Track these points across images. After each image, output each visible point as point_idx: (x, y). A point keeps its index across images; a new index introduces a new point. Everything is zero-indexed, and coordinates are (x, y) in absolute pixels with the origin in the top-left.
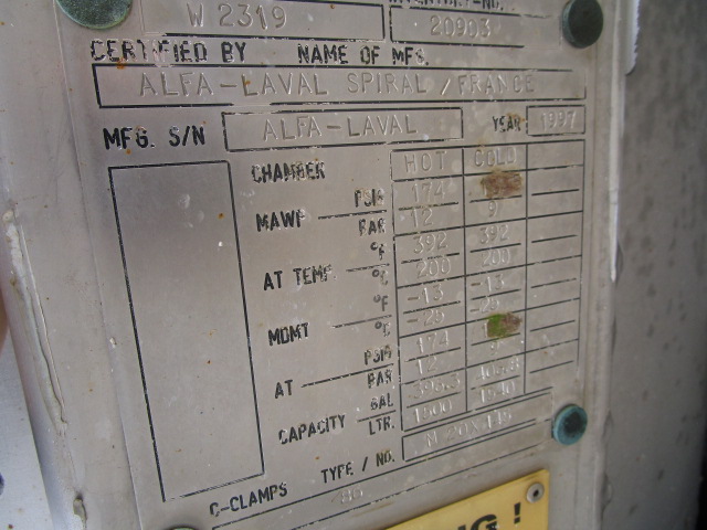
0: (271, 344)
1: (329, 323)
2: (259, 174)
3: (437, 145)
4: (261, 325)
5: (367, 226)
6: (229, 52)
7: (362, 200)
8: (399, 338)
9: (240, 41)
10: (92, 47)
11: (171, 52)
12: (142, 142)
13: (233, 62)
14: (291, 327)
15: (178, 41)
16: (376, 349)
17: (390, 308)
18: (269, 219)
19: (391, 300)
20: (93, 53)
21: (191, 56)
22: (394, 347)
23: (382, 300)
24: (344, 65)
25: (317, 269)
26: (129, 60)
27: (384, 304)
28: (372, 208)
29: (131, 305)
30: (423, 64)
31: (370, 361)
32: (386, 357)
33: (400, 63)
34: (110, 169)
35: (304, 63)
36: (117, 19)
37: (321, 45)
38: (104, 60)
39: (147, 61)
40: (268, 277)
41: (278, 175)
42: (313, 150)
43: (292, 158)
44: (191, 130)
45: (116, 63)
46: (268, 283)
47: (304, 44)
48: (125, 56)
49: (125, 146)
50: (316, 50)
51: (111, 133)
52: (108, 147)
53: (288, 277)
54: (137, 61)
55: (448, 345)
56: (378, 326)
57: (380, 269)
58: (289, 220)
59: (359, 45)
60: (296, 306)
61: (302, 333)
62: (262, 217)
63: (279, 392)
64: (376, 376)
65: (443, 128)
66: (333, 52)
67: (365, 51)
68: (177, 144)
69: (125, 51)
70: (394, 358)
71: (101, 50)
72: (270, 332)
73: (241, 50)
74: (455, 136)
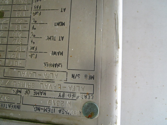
0: (64, 22)
1: (49, 25)
2: (60, 65)
3: (12, 67)
4: (66, 28)
5: (35, 49)
6: (63, 95)
7: (35, 56)
8: (30, 17)
9: (60, 97)
10: (93, 98)
11: (76, 96)
12: (86, 76)
13: (62, 93)
14: (59, 26)
15: (74, 98)
16: (37, 15)
17: (32, 26)
18: (60, 54)
19: (31, 28)
20: (93, 97)
21: (72, 95)
22: (32, 15)
23: (33, 28)
24: (35, 90)
25: (50, 40)
26: (86, 94)
27: (33, 27)
28: (33, 53)
29: (95, 38)
30: (13, 89)
31: (39, 13)
32: (35, 13)
33: (20, 90)
34: (94, 71)
35: (45, 91)
36: (86, 104)
37: (40, 95)
38: (91, 95)
39: (81, 94)
40: (62, 40)
41: (56, 65)
42: (46, 70)
43: (52, 68)
44: (75, 78)
45: (88, 94)
46: (63, 38)
47: (44, 96)
48: (86, 95)
49: (90, 75)
50: (41, 94)
51: (92, 79)
52: (94, 75)
53: (57, 39)
54: (84, 94)
55: (17, 12)
56: (36, 22)
57: (33, 37)
58: (55, 53)
59: (30, 95)
60: (57, 31)
61: (56, 24)
62: (61, 55)
63: (65, 9)
64: (38, 8)
65: (10, 72)
66: (37, 94)
67: (29, 93)
68: (78, 75)
69: (86, 97)
70: (33, 12)
71: (91, 97)
72: (64, 26)
73: (60, 95)
74: (7, 69)
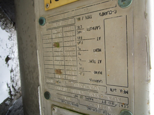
0: (101, 49)
1: (89, 51)
2: (101, 81)
3: (70, 81)
4: (102, 53)
5: (82, 69)
6: (105, 102)
7: (83, 74)
8: (76, 46)
9: (103, 103)
10: (128, 107)
11: (115, 104)
12: (121, 91)
13: (104, 100)
14: (97, 52)
15: (113, 105)
16: (80, 44)
17: (78, 52)
18: (100, 73)
19: (78, 54)
20: (128, 106)
21: (111, 103)
22: (77, 44)
23: (79, 54)
24: (86, 96)
25: (91, 62)
26: (122, 104)
27: (79, 53)
28: (81, 72)
29: (127, 61)
30: (73, 94)
31: (81, 42)
32: (78, 42)
33: (77, 95)
34: (128, 87)
35: (92, 98)
36: (123, 111)
37: (89, 100)
38: (126, 105)
39: (119, 103)
40: (101, 63)
41: (98, 81)
42: (91, 84)
43: (95, 83)
44: (112, 91)
45: (124, 104)
46: (101, 61)
47: (92, 101)
48: (123, 105)
49: (125, 91)
50: (90, 100)
51: (127, 93)
52: (128, 91)
53: (97, 62)
54: (120, 104)
55: (67, 42)
56: (80, 49)
57: (80, 60)
58: (96, 73)
59: (83, 99)
60: (96, 56)
61: (95, 51)
62: (101, 74)
63: (100, 38)
64: (80, 39)
65: (69, 83)
66: (87, 99)
67: (82, 98)
68: (115, 89)
69: (122, 106)
70: (77, 41)
71: (127, 107)
72: (101, 51)
73: (103, 102)
74: (67, 82)
